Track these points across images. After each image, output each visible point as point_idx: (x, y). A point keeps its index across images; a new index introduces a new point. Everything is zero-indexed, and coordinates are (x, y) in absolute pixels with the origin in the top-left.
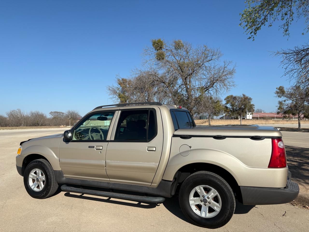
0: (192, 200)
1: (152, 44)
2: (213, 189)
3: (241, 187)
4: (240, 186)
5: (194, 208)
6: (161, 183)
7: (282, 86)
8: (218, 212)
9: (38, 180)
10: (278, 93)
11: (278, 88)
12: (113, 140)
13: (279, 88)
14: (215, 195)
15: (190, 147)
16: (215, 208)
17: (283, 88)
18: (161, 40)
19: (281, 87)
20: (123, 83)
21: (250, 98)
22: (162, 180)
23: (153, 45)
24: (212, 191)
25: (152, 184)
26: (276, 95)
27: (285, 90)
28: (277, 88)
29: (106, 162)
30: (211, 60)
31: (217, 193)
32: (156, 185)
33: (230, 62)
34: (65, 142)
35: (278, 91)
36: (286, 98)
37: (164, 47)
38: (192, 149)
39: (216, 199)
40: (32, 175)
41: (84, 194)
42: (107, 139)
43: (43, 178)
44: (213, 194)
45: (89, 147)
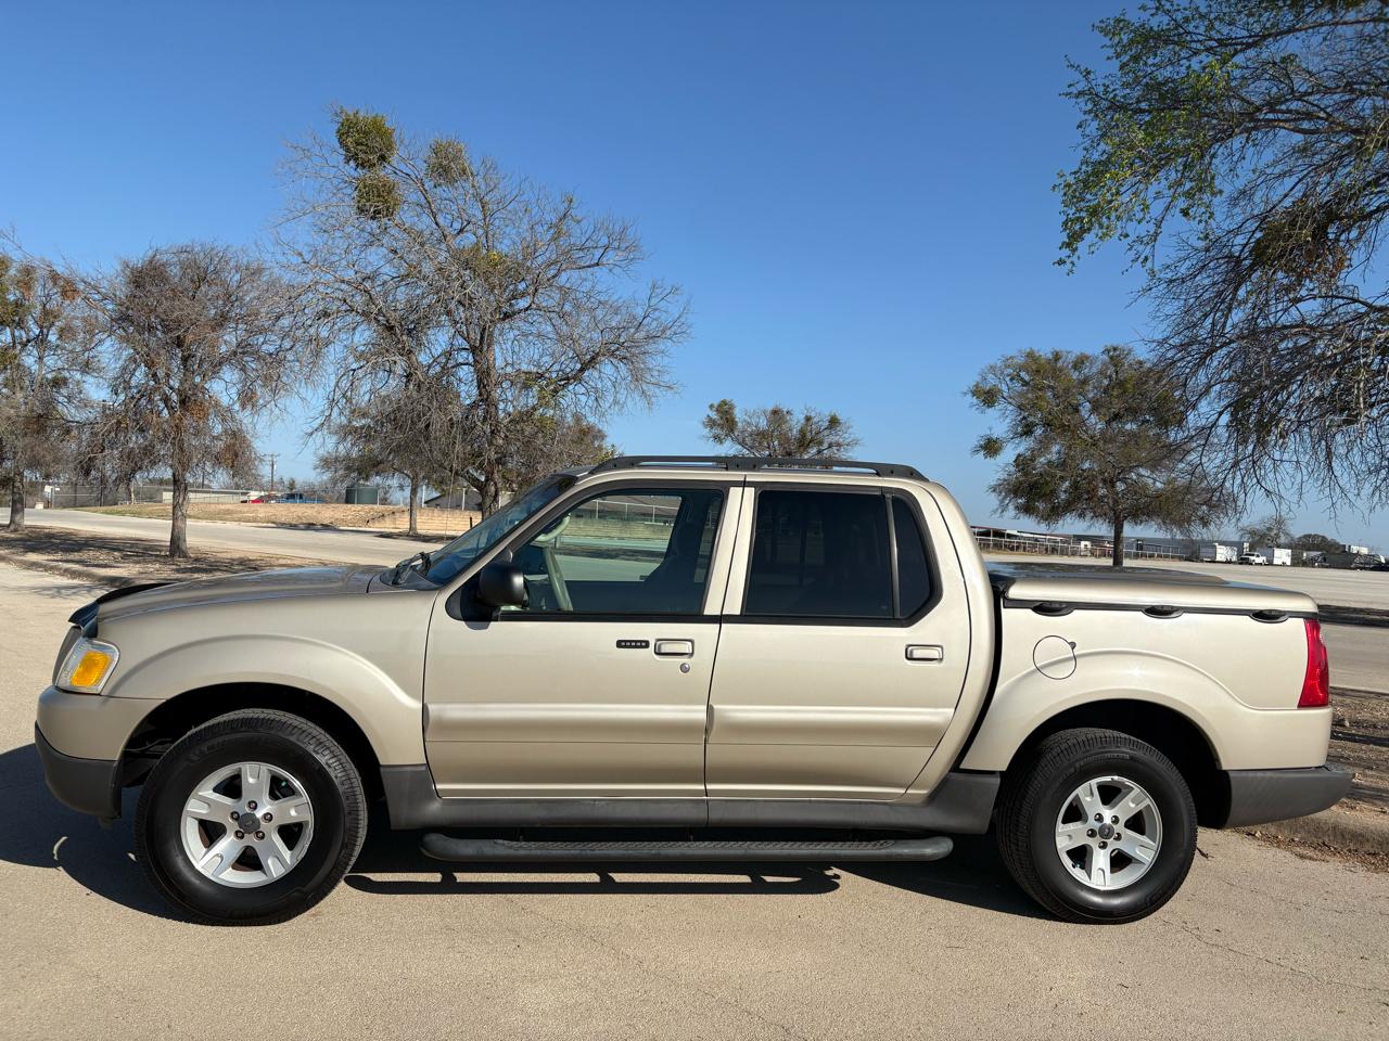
0: (1062, 834)
1: (336, 127)
2: (1137, 790)
3: (1231, 775)
4: (1226, 772)
5: (1067, 862)
6: (943, 784)
7: (728, 399)
8: (1147, 864)
9: (247, 825)
10: (711, 423)
11: (716, 405)
12: (738, 613)
13: (720, 406)
14: (1141, 807)
15: (1073, 645)
16: (1137, 853)
17: (732, 407)
18: (388, 125)
19: (724, 403)
21: (600, 431)
22: (956, 767)
23: (342, 135)
24: (1132, 795)
25: (909, 791)
26: (707, 431)
27: (739, 415)
28: (711, 406)
29: (710, 710)
30: (597, 264)
31: (1148, 801)
32: (925, 792)
33: (675, 290)
34: (465, 619)
35: (714, 415)
37: (394, 160)
38: (1077, 651)
39: (1136, 823)
40: (204, 801)
41: (455, 874)
42: (707, 612)
43: (293, 813)
44: (1132, 805)
45: (620, 644)
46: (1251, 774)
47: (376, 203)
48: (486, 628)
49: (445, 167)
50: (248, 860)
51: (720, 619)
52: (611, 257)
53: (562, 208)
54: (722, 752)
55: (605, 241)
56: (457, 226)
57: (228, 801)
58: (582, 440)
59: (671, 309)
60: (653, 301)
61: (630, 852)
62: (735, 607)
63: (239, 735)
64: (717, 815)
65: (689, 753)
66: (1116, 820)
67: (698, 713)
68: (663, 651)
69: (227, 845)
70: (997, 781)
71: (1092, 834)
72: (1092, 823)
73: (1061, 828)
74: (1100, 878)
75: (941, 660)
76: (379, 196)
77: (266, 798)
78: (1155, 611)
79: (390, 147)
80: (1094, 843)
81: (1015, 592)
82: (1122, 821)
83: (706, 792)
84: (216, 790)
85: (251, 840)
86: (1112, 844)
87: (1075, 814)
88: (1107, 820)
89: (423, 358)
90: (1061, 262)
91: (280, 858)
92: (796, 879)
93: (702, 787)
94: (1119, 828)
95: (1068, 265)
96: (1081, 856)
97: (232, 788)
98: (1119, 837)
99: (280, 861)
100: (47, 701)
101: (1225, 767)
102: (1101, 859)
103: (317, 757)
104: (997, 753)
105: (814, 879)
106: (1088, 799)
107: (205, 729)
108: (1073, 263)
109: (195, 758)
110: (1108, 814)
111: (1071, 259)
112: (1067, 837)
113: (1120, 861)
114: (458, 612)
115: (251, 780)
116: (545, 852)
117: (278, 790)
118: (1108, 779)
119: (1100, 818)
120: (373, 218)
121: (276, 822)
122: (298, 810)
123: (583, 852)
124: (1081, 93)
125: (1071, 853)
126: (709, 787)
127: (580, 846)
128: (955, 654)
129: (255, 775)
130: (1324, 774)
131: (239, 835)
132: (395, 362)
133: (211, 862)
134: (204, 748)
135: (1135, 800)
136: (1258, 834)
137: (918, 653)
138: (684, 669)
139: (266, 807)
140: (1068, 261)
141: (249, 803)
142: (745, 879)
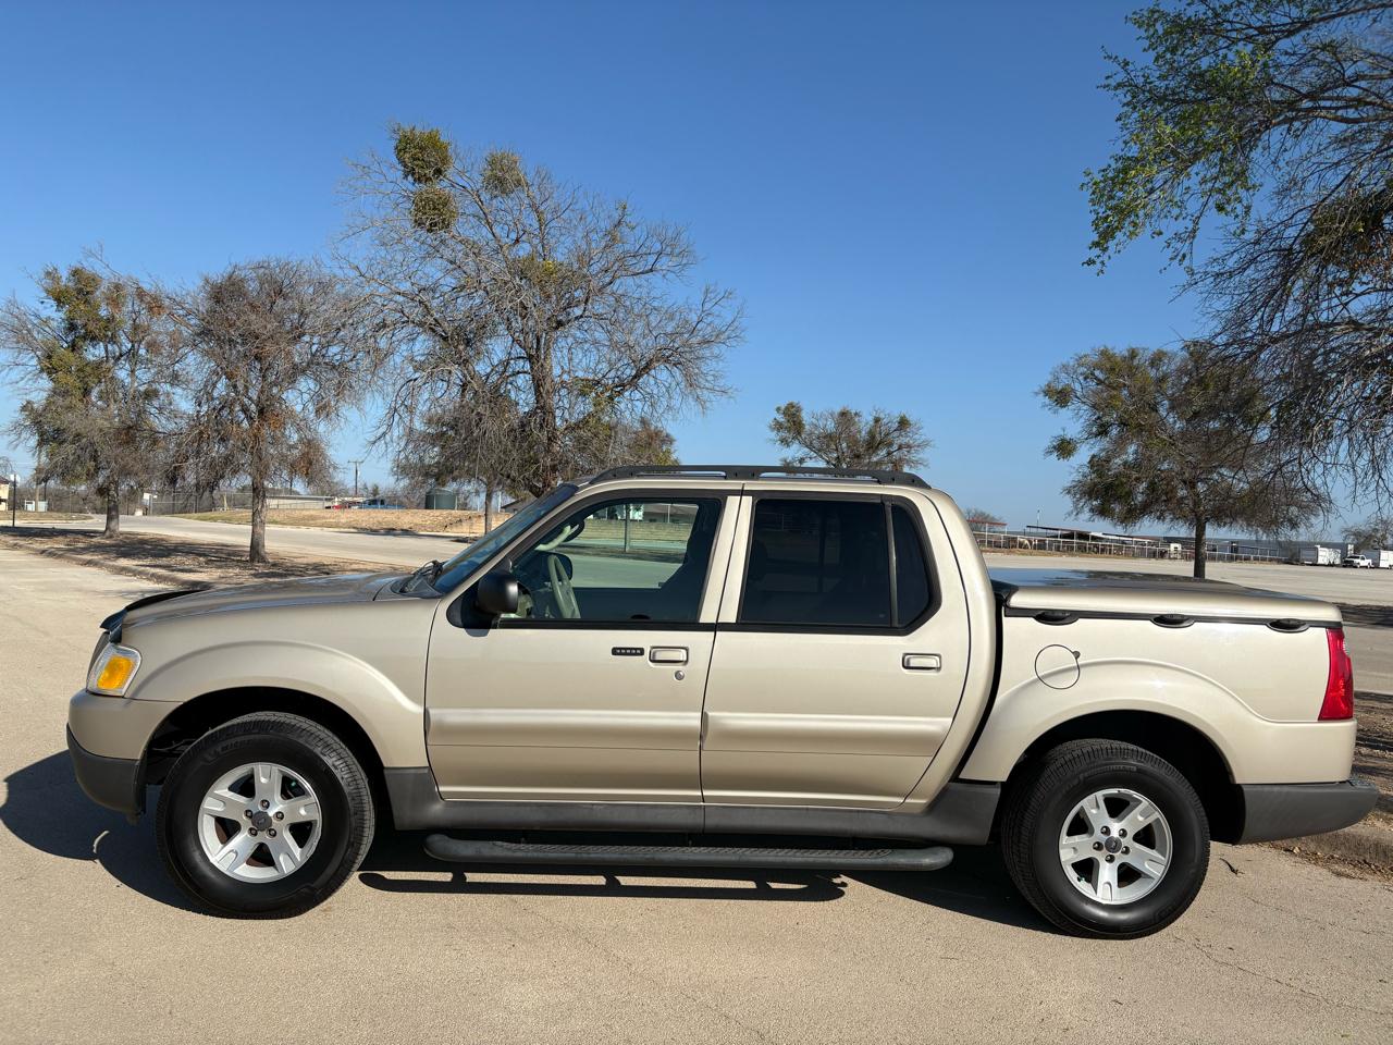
0: (1066, 846)
1: (394, 143)
2: (1145, 802)
3: (1243, 789)
4: (1240, 785)
5: (1072, 875)
6: (943, 793)
7: (795, 402)
8: (1157, 880)
9: (260, 822)
10: (778, 426)
11: (783, 408)
12: (734, 621)
13: (787, 408)
14: (1150, 820)
15: (1077, 655)
16: (1147, 867)
17: (799, 410)
18: (443, 139)
19: (791, 405)
20: (76, 292)
22: (955, 777)
23: (400, 151)
24: (1140, 808)
25: (907, 801)
26: (773, 435)
27: (806, 417)
28: (778, 409)
29: (704, 717)
30: (651, 270)
31: (1157, 815)
32: (924, 801)
33: (728, 294)
34: (466, 626)
35: (781, 418)
36: (806, 450)
37: (450, 172)
38: (1081, 661)
39: (1146, 837)
40: (220, 799)
41: (466, 874)
42: (703, 619)
43: (303, 812)
44: (1141, 818)
45: (616, 651)
46: (1267, 789)
47: (433, 216)
48: (485, 635)
49: (501, 179)
50: (262, 857)
51: (715, 627)
52: (664, 262)
53: (616, 216)
54: (717, 759)
55: (658, 247)
56: (513, 236)
57: (242, 799)
58: (650, 444)
59: (724, 314)
60: (707, 306)
61: (625, 856)
62: (730, 616)
63: (252, 737)
64: (713, 821)
65: (685, 759)
66: (1124, 833)
67: (692, 720)
68: (657, 658)
69: (242, 841)
70: (997, 791)
71: (1098, 847)
72: (1099, 836)
73: (1064, 840)
74: (1106, 891)
75: (939, 669)
76: (435, 209)
77: (278, 797)
78: (1163, 620)
79: (445, 160)
80: (1100, 857)
81: (1017, 600)
82: (1131, 834)
83: (703, 799)
84: (231, 789)
85: (264, 837)
86: (1120, 858)
87: (1081, 826)
88: (1115, 834)
89: (482, 368)
90: (1091, 262)
91: (290, 855)
92: (802, 886)
93: (700, 794)
94: (1128, 841)
95: (1098, 265)
96: (1087, 869)
97: (246, 787)
98: (1127, 851)
99: (291, 857)
100: (77, 704)
101: (1238, 781)
102: (1107, 873)
103: (325, 758)
104: (998, 762)
105: (821, 886)
106: (1094, 811)
107: (220, 730)
108: (1103, 263)
109: (210, 758)
110: (1115, 828)
111: (1101, 259)
112: (1071, 850)
113: (1127, 875)
114: (459, 620)
115: (263, 780)
116: (541, 855)
117: (289, 790)
118: (1114, 791)
119: (1107, 831)
120: (430, 231)
121: (288, 820)
122: (307, 808)
123: (579, 856)
124: (1119, 86)
125: (1077, 866)
126: (706, 793)
127: (576, 849)
128: (954, 664)
129: (267, 776)
130: (1347, 789)
131: (253, 832)
132: (450, 372)
133: (225, 857)
134: (219, 749)
135: (1144, 813)
136: (1296, 850)
137: (914, 662)
138: (678, 676)
139: (278, 805)
140: (1098, 261)
141: (263, 801)
142: (751, 885)
